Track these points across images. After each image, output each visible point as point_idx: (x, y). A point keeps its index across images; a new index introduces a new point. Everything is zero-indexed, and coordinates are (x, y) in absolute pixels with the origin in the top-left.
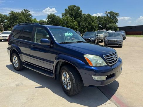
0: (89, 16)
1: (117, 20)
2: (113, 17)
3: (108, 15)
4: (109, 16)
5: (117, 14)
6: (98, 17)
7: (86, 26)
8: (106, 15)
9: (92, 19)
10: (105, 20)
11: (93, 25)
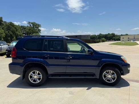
0: (11, 24)
1: (40, 30)
2: (36, 27)
3: (30, 25)
4: (32, 26)
5: (39, 26)
6: (22, 27)
7: (10, 35)
8: (29, 25)
9: (15, 28)
10: (29, 30)
11: (17, 34)
